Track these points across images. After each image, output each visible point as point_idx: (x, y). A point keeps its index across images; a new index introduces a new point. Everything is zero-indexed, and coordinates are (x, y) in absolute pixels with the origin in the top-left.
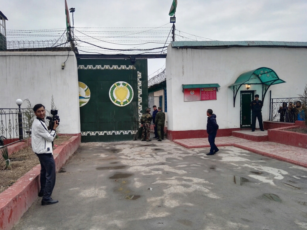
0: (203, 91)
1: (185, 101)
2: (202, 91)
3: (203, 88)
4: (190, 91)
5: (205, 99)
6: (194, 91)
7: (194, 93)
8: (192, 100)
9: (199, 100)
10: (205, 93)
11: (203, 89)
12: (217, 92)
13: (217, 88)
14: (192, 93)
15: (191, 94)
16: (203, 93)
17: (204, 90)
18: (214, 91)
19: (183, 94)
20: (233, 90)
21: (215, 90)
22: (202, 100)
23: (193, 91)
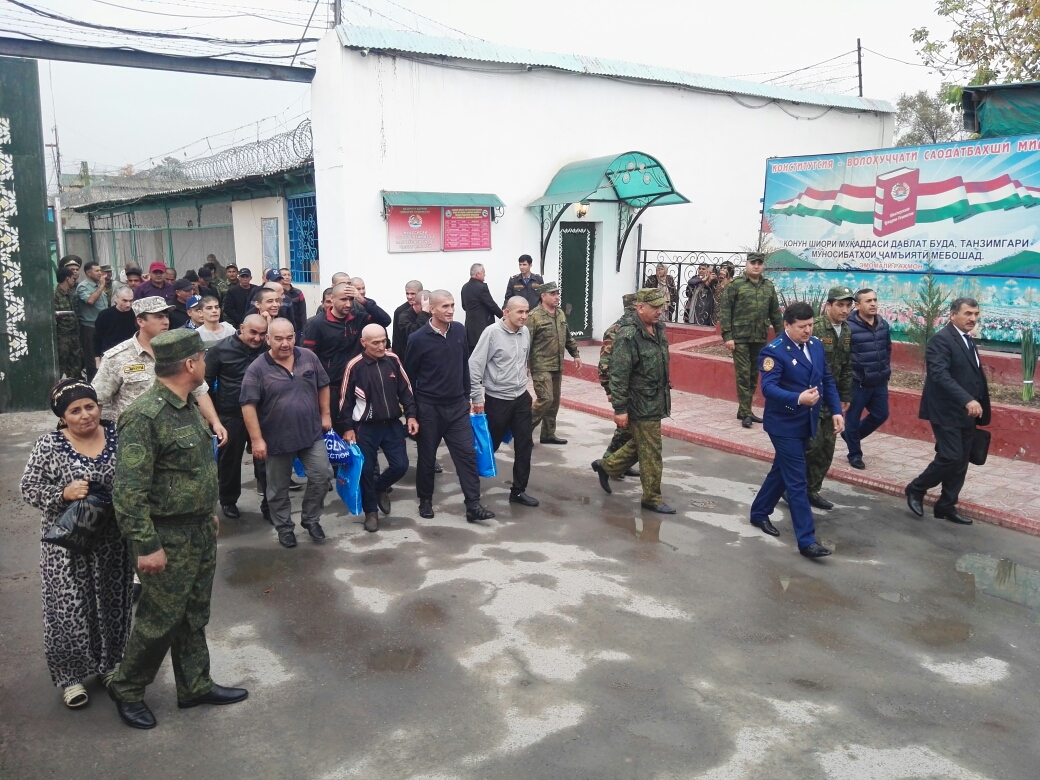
0: (450, 219)
1: (391, 250)
2: (446, 218)
3: (450, 208)
4: (406, 217)
5: (456, 245)
6: (421, 215)
7: (421, 222)
8: (414, 249)
9: (439, 249)
10: (458, 225)
11: (449, 212)
12: (493, 224)
13: (493, 208)
14: (416, 223)
15: (412, 226)
16: (450, 225)
17: (453, 215)
18: (484, 218)
19: (382, 225)
20: (539, 218)
21: (488, 218)
22: (446, 248)
23: (418, 217)
